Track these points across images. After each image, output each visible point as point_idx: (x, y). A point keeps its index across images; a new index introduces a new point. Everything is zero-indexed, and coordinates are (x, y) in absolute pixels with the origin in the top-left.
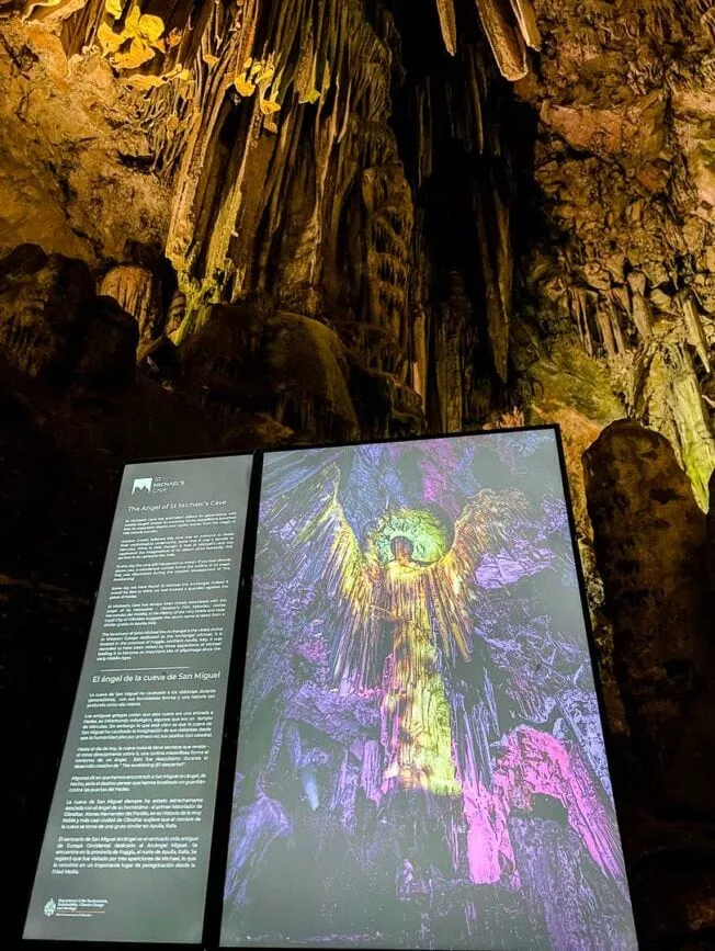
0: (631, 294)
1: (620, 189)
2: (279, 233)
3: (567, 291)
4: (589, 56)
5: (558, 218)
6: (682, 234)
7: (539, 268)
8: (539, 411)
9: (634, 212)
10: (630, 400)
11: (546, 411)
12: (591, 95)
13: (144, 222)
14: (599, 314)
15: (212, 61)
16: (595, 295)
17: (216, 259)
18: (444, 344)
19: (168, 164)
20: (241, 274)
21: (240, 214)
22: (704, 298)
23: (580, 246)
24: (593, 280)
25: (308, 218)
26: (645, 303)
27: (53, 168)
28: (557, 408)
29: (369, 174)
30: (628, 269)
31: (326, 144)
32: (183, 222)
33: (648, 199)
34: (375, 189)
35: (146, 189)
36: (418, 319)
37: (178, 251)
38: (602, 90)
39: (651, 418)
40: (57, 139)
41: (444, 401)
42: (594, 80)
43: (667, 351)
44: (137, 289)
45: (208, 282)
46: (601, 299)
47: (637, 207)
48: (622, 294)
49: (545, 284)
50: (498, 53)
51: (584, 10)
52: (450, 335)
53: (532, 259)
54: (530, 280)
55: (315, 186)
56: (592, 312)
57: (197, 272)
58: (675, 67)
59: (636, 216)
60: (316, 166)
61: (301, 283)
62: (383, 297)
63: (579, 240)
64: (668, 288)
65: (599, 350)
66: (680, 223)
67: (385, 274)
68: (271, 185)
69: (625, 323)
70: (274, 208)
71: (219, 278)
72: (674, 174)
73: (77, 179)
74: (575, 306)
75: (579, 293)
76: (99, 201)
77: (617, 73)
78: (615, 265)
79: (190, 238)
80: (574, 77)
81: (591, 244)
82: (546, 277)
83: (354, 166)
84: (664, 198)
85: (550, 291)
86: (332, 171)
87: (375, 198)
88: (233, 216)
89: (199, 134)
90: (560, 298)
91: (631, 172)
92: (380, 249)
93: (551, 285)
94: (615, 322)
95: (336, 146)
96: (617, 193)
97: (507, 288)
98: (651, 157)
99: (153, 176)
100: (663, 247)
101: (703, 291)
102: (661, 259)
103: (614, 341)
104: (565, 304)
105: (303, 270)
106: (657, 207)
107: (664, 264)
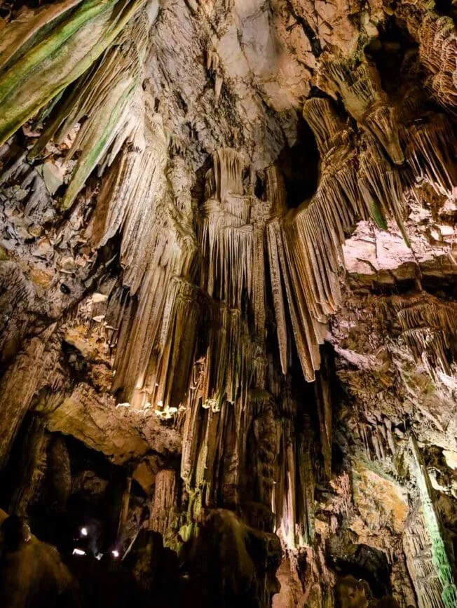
0: (386, 429)
1: (373, 385)
2: (222, 458)
3: (358, 425)
4: (352, 326)
5: (349, 390)
6: (403, 407)
7: (344, 413)
8: (356, 472)
9: (381, 396)
10: (396, 473)
11: (359, 472)
12: (355, 344)
13: (170, 444)
14: (373, 438)
15: (193, 388)
16: (371, 427)
17: (200, 480)
18: (303, 455)
19: (179, 424)
20: (209, 484)
21: (207, 458)
22: (418, 434)
23: (361, 403)
24: (370, 419)
25: (233, 448)
26: (392, 435)
27: (136, 428)
28: (365, 470)
29: (257, 423)
30: (383, 416)
31: (239, 412)
32: (187, 465)
33: (386, 390)
34: (259, 429)
35: (171, 435)
36: (289, 447)
37: (185, 476)
38: (360, 341)
39: (411, 476)
40: (138, 419)
41: (304, 488)
42: (356, 335)
43: (410, 450)
44: (170, 481)
45: (197, 490)
46: (374, 429)
47: (381, 394)
48: (382, 429)
49: (348, 420)
50: (304, 367)
51: (349, 304)
52: (305, 451)
53: (341, 408)
54: (341, 418)
55: (235, 434)
56: (370, 436)
57: (193, 485)
58: (388, 337)
59: (381, 398)
60: (235, 423)
61: (231, 485)
62: (264, 483)
63: (361, 399)
64: (401, 428)
65: (374, 457)
66: (402, 401)
67: (265, 472)
68: (218, 438)
69: (385, 443)
70: (220, 448)
71: (201, 487)
72: (396, 379)
73: (146, 431)
74: (362, 432)
75: (363, 426)
76: (154, 439)
77: (365, 334)
78: (378, 414)
79: (189, 470)
80: (347, 336)
81: (366, 402)
82: (348, 416)
83: (251, 417)
84: (393, 389)
85: (350, 424)
86: (242, 423)
87: (259, 433)
88: (204, 459)
89: (190, 419)
90: (355, 428)
91: (376, 378)
92: (263, 461)
93: (350, 421)
94: (380, 442)
95: (243, 413)
96: (372, 387)
97: (329, 427)
98: (385, 371)
99: (174, 430)
100: (397, 411)
101: (417, 432)
102: (396, 415)
103: (380, 452)
104: (357, 432)
105: (232, 478)
106: (390, 393)
107: (398, 417)
